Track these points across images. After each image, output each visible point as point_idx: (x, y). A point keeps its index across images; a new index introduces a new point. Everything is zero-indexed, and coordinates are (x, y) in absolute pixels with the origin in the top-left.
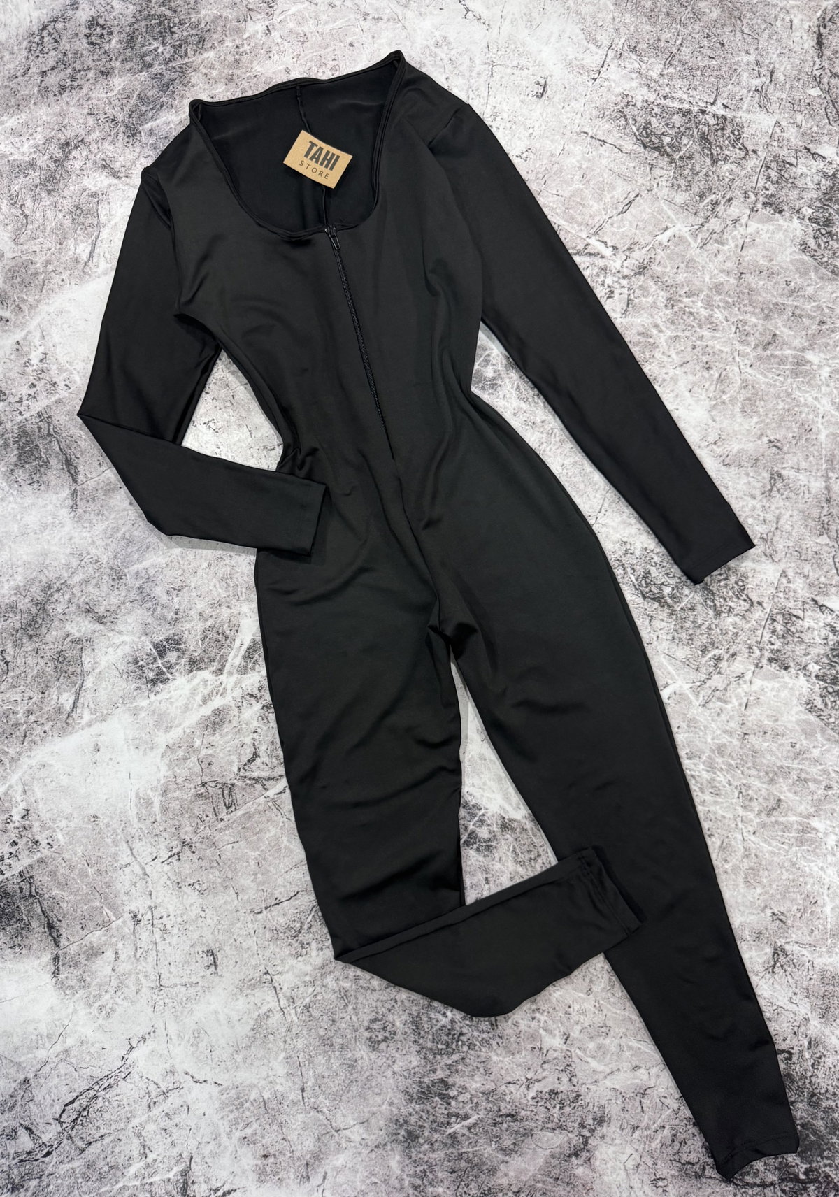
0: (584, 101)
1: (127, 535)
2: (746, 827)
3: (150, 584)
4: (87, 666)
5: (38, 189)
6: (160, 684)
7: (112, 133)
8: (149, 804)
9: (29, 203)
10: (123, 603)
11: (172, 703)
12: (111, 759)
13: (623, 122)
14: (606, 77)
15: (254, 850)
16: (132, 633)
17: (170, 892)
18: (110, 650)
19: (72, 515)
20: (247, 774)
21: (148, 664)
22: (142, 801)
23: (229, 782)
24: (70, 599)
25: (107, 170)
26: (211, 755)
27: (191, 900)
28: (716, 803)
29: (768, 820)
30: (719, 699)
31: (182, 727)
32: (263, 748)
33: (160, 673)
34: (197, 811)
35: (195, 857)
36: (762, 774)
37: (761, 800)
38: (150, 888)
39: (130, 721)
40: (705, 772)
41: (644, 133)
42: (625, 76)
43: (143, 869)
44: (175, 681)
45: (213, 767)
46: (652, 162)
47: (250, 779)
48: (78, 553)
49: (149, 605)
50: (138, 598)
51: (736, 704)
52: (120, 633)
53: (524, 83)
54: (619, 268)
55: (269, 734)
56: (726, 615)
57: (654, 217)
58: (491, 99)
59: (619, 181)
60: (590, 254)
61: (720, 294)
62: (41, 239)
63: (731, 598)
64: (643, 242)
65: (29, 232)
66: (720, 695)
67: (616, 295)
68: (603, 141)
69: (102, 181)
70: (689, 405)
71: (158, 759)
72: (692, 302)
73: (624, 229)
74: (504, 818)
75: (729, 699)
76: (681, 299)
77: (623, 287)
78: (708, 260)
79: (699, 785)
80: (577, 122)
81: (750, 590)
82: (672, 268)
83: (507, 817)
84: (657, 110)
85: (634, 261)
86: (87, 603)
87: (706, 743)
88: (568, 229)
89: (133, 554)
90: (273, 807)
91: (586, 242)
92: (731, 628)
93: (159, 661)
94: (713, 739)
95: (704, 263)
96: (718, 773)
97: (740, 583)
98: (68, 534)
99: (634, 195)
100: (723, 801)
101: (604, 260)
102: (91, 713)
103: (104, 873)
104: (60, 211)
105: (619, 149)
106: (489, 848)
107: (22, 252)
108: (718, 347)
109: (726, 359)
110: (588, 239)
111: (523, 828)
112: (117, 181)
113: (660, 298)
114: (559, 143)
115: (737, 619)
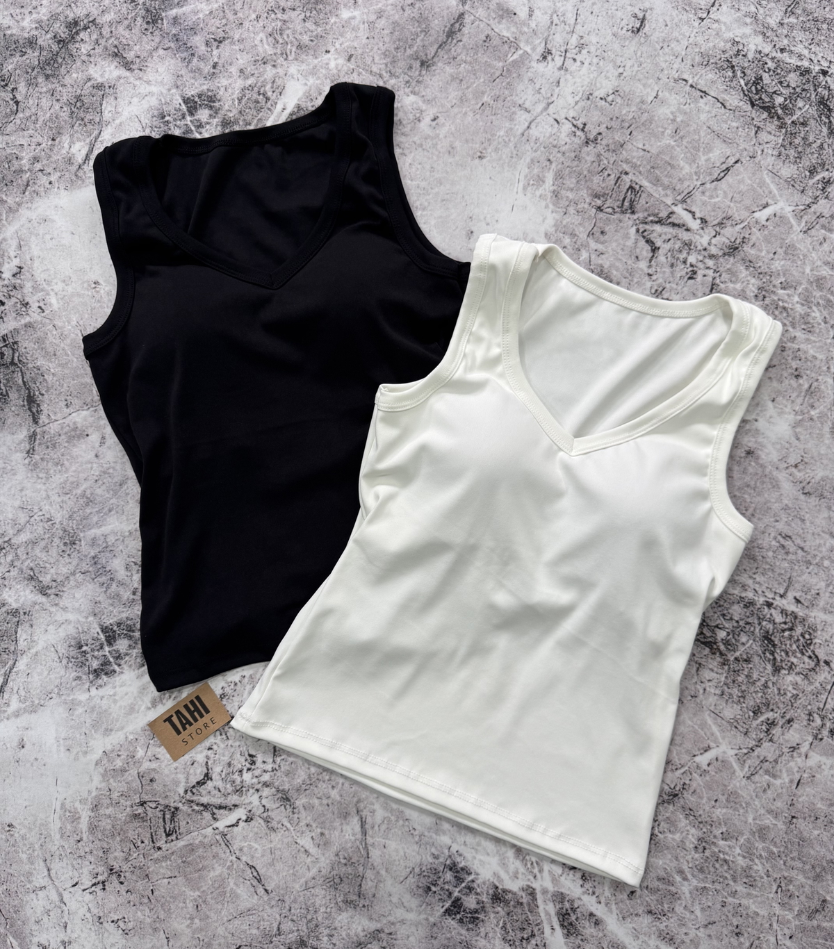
0: (686, 44)
1: (88, 492)
2: (781, 929)
3: (108, 554)
4: (22, 644)
5: (35, 72)
6: (104, 677)
7: (130, 17)
8: (75, 818)
9: (22, 87)
10: (73, 574)
11: (115, 701)
12: (36, 759)
13: (730, 74)
14: (716, 18)
15: (193, 889)
16: (79, 611)
17: (89, 926)
18: (51, 628)
19: (27, 461)
20: (195, 798)
21: (93, 650)
22: (68, 814)
23: (172, 805)
24: (12, 561)
25: (118, 59)
26: (154, 770)
27: (112, 940)
28: (749, 894)
29: (809, 924)
30: (767, 772)
31: (125, 731)
32: (217, 769)
33: (106, 663)
34: (131, 834)
35: (123, 889)
36: (807, 867)
37: (803, 898)
38: (66, 919)
39: (64, 716)
40: (740, 858)
41: (753, 88)
42: (737, 20)
43: (61, 895)
44: (122, 676)
45: (155, 785)
46: (759, 124)
47: (197, 804)
48: (29, 507)
49: (103, 579)
50: (91, 569)
51: (787, 780)
52: (65, 609)
53: (619, 14)
54: (705, 244)
55: (227, 753)
56: (787, 672)
57: (754, 190)
58: (578, 27)
59: (718, 142)
60: (674, 225)
61: (821, 290)
62: (31, 132)
63: (794, 652)
64: (738, 218)
65: (18, 122)
66: (769, 767)
67: (699, 277)
68: (705, 92)
69: (111, 71)
70: (771, 417)
71: (92, 767)
72: (788, 295)
73: (717, 200)
74: (497, 888)
75: (778, 773)
76: (775, 290)
77: (708, 268)
78: (811, 247)
79: (732, 872)
80: (676, 66)
81: (817, 646)
82: (768, 252)
83: (500, 887)
84: (771, 65)
85: (724, 239)
86: (32, 569)
87: (746, 822)
88: (652, 191)
89: (92, 516)
90: (221, 842)
91: (670, 210)
92: (790, 688)
93: (107, 649)
94: (754, 819)
95: (806, 250)
96: (756, 861)
97: (807, 636)
98: (20, 483)
99: (734, 161)
100: (759, 894)
101: (689, 233)
102: (20, 701)
103: (13, 895)
104: (58, 100)
105: (723, 104)
106: (474, 920)
107: (7, 143)
108: (811, 352)
109: (820, 368)
110: (673, 207)
111: (518, 902)
112: (128, 74)
113: (751, 286)
114: (652, 89)
115: (799, 679)
